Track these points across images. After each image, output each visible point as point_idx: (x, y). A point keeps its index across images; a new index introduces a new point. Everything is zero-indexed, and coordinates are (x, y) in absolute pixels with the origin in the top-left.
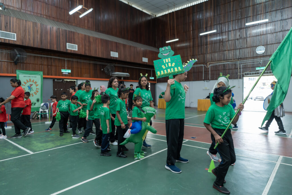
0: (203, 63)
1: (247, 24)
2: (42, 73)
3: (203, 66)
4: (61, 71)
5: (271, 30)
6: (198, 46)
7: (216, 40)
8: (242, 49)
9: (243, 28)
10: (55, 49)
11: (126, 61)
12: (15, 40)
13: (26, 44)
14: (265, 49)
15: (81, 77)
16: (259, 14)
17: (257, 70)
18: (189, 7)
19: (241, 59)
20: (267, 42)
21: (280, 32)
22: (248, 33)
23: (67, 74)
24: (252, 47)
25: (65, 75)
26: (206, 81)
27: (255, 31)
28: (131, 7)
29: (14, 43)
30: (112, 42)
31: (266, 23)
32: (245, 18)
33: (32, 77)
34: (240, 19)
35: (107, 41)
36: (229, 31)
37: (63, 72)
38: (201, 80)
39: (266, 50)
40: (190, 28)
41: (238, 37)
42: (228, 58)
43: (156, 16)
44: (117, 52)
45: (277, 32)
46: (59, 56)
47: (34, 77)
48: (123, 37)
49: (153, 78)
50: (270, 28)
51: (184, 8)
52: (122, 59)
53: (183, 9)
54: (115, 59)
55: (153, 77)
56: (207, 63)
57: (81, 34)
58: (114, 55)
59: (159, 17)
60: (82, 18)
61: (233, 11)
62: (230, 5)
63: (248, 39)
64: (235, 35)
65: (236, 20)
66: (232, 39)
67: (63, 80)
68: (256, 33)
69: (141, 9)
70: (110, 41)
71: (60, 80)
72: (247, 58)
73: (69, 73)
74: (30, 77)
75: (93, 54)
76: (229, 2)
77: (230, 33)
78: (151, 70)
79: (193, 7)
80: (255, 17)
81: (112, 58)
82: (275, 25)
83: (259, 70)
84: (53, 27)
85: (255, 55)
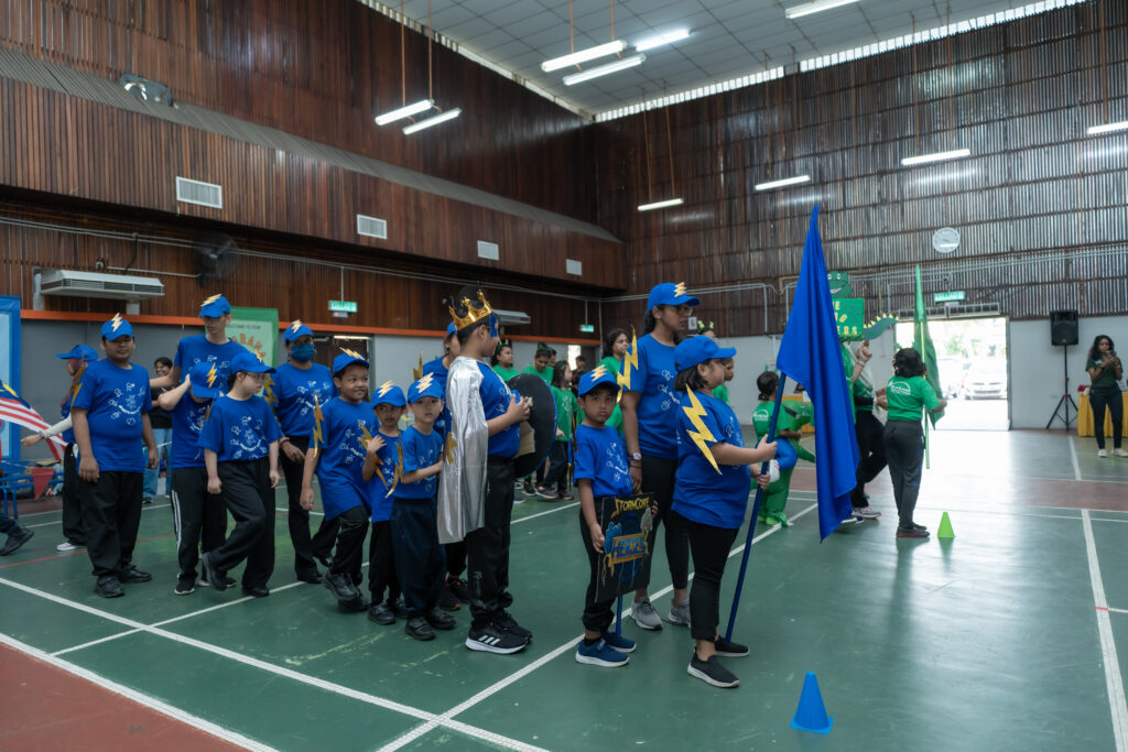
0: (764, 280)
1: (907, 162)
2: (274, 313)
3: (762, 289)
4: (327, 305)
5: (974, 179)
6: (746, 223)
7: (806, 204)
8: (888, 234)
9: (891, 172)
10: (325, 234)
11: (518, 271)
12: (220, 206)
13: (247, 221)
14: (959, 236)
15: (385, 325)
16: (937, 131)
17: (938, 303)
18: (710, 98)
19: (888, 265)
20: (964, 216)
21: (1002, 186)
22: (906, 189)
23: (345, 316)
24: (918, 230)
25: (340, 321)
26: (774, 337)
27: (925, 182)
28: (524, 89)
29: (215, 218)
30: (479, 209)
31: (961, 160)
32: (896, 140)
33: (249, 327)
34: (879, 143)
35: (466, 208)
36: (847, 179)
37: (333, 312)
38: (759, 333)
39: (963, 241)
40: (717, 164)
41: (874, 198)
42: (845, 265)
43: (594, 117)
44: (494, 241)
45: (993, 188)
46: (322, 258)
47: (254, 327)
48: (502, 190)
49: (590, 329)
50: (970, 172)
51: (694, 97)
52: (510, 266)
53: (692, 101)
54: (490, 265)
55: (590, 323)
56: (777, 278)
57: (395, 184)
58: (488, 251)
59: (607, 122)
60: (411, 135)
61: (856, 117)
62: (847, 98)
63: (907, 206)
64: (867, 192)
65: (867, 144)
66: (857, 202)
67: (331, 338)
68: (932, 186)
69: (551, 97)
70: (476, 207)
71: (324, 337)
72: (904, 263)
73: (350, 313)
74: (242, 327)
75: (429, 251)
76: (844, 90)
77: (849, 183)
78: (584, 302)
79: (726, 95)
80: (925, 138)
81: (483, 264)
82: (986, 167)
83: (943, 302)
84: (319, 165)
85: (929, 256)
